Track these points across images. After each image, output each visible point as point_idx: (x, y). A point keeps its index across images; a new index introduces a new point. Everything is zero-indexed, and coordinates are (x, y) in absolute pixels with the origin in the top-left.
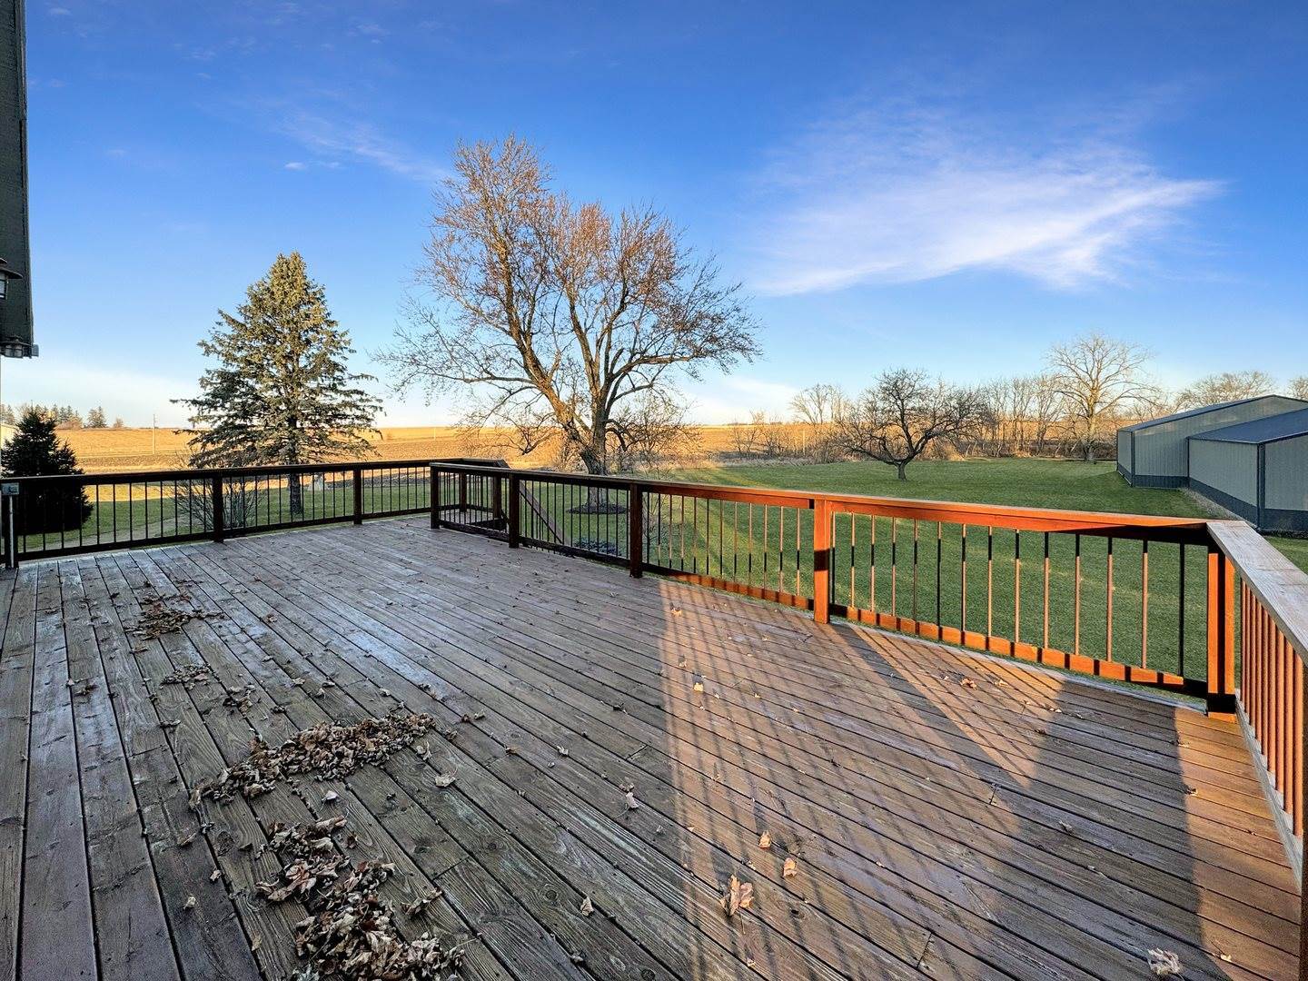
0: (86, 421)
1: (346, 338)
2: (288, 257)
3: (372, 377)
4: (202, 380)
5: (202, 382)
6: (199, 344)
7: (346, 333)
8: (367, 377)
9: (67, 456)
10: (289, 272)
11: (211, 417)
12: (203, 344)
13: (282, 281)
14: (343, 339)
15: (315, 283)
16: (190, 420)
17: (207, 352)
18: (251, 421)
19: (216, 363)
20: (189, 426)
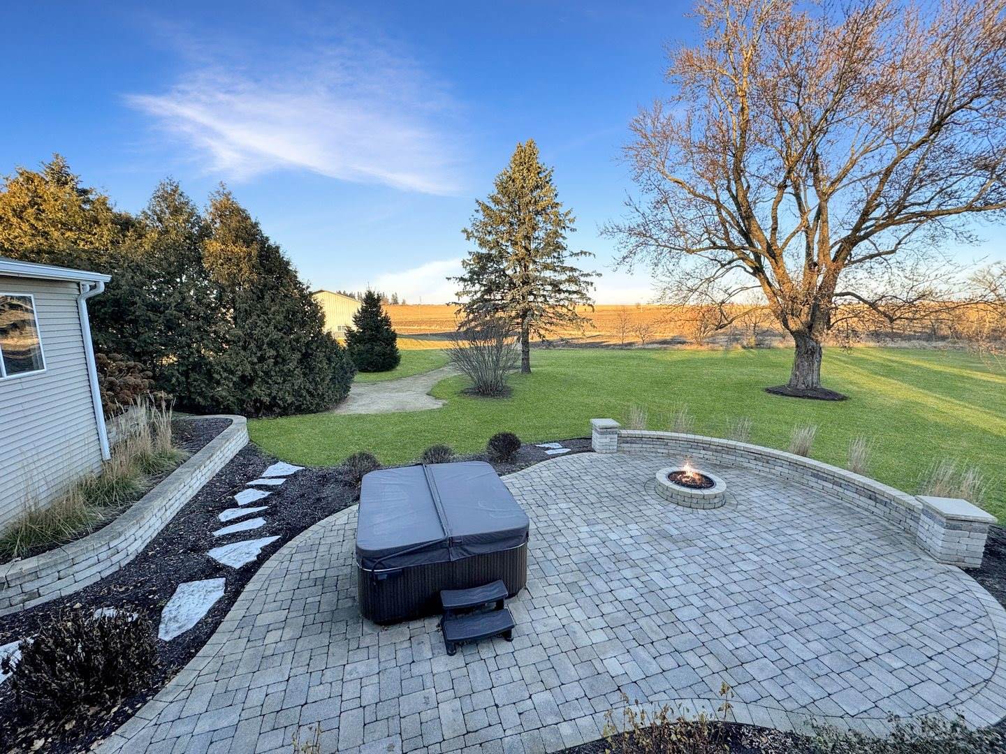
0: (390, 301)
1: (571, 216)
2: (524, 145)
3: (590, 254)
4: (464, 262)
5: (463, 264)
6: (463, 231)
7: (569, 212)
8: (585, 253)
9: (386, 321)
10: (526, 160)
11: (470, 292)
12: (465, 231)
13: (521, 168)
14: (567, 218)
15: (544, 167)
16: (456, 294)
17: (468, 238)
18: (494, 296)
19: (474, 247)
20: (455, 299)
